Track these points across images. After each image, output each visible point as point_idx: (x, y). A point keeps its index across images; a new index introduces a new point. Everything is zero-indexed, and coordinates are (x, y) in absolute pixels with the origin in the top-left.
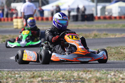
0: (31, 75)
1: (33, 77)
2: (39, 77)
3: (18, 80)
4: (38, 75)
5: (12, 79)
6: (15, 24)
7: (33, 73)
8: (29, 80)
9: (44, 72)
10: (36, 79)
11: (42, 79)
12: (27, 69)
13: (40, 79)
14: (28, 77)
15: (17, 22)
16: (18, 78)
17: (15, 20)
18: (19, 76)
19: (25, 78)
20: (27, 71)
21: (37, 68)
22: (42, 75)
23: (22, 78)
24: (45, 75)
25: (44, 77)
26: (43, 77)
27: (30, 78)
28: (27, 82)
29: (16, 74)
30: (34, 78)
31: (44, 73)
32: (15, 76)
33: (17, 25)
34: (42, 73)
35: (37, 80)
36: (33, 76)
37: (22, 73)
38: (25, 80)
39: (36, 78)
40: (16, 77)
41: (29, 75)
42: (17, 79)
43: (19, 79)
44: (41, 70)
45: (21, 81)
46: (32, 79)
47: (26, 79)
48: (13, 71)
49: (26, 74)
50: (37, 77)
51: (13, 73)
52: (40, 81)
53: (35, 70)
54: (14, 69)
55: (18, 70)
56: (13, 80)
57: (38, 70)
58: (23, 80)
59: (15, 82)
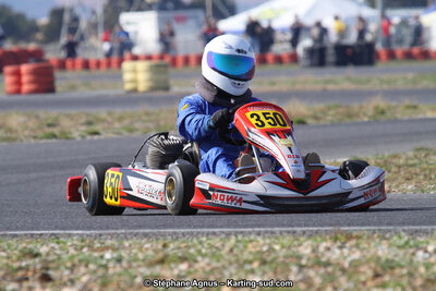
0: (156, 251)
1: (162, 262)
2: (183, 259)
3: (111, 271)
4: (180, 253)
5: (92, 267)
6: (127, 76)
7: (165, 246)
8: (148, 272)
9: (201, 243)
10: (172, 269)
11: (190, 266)
12: (149, 228)
13: (184, 267)
14: (144, 260)
15: (135, 71)
16: (111, 265)
17: (127, 65)
18: (115, 255)
19: (135, 264)
20: (146, 235)
21: (179, 227)
22: (192, 251)
23: (124, 264)
24: (204, 251)
25: (199, 258)
26: (196, 261)
27: (151, 264)
28: (139, 280)
29: (107, 248)
30: (166, 265)
31: (200, 247)
32: (102, 257)
33: (134, 81)
34: (194, 246)
35: (175, 271)
36: (161, 255)
37: (127, 244)
38: (133, 272)
39: (173, 265)
40: (104, 262)
41: (150, 253)
42: (105, 267)
43: (114, 267)
44: (192, 234)
45: (120, 275)
46: (158, 269)
47: (139, 266)
49: (140, 249)
50: (175, 262)
51: (97, 245)
52: (183, 274)
53: (175, 233)
54: (108, 228)
55: (118, 235)
56: (94, 272)
57: (183, 234)
58: (126, 270)
59: (99, 277)
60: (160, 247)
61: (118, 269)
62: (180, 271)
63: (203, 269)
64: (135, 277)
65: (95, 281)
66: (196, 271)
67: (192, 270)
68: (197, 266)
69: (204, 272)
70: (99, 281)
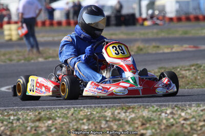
0: (36, 116)
1: (39, 120)
2: (49, 119)
3: (15, 125)
4: (48, 116)
5: (5, 123)
6: (6, 33)
7: (39, 113)
8: (33, 125)
9: (57, 112)
10: (44, 123)
11: (53, 122)
12: (29, 106)
13: (50, 122)
14: (30, 119)
15: (10, 30)
16: (14, 122)
17: (6, 27)
18: (15, 118)
19: (26, 122)
20: (28, 109)
21: (44, 105)
22: (53, 115)
23: (21, 121)
24: (59, 115)
25: (57, 118)
26: (56, 120)
27: (34, 122)
28: (29, 128)
29: (11, 115)
30: (41, 122)
31: (56, 113)
32: (10, 119)
33: (10, 35)
34: (53, 113)
35: (46, 125)
36: (38, 117)
37: (20, 113)
38: (26, 125)
39: (44, 122)
40: (11, 121)
41: (33, 116)
42: (12, 123)
43: (16, 123)
44: (51, 108)
45: (19, 126)
46: (37, 124)
47: (28, 122)
48: (5, 110)
49: (27, 115)
50: (45, 120)
51: (6, 114)
52: (50, 125)
53: (43, 108)
54: (8, 107)
55: (14, 109)
56: (7, 125)
57: (47, 108)
58: (22, 124)
59: (9, 127)
60: (37, 114)
61: (18, 124)
62: (49, 124)
63: (59, 123)
64: (27, 127)
65: (7, 129)
66: (56, 124)
67: (54, 123)
68: (56, 122)
69: (60, 124)
70: (9, 129)
